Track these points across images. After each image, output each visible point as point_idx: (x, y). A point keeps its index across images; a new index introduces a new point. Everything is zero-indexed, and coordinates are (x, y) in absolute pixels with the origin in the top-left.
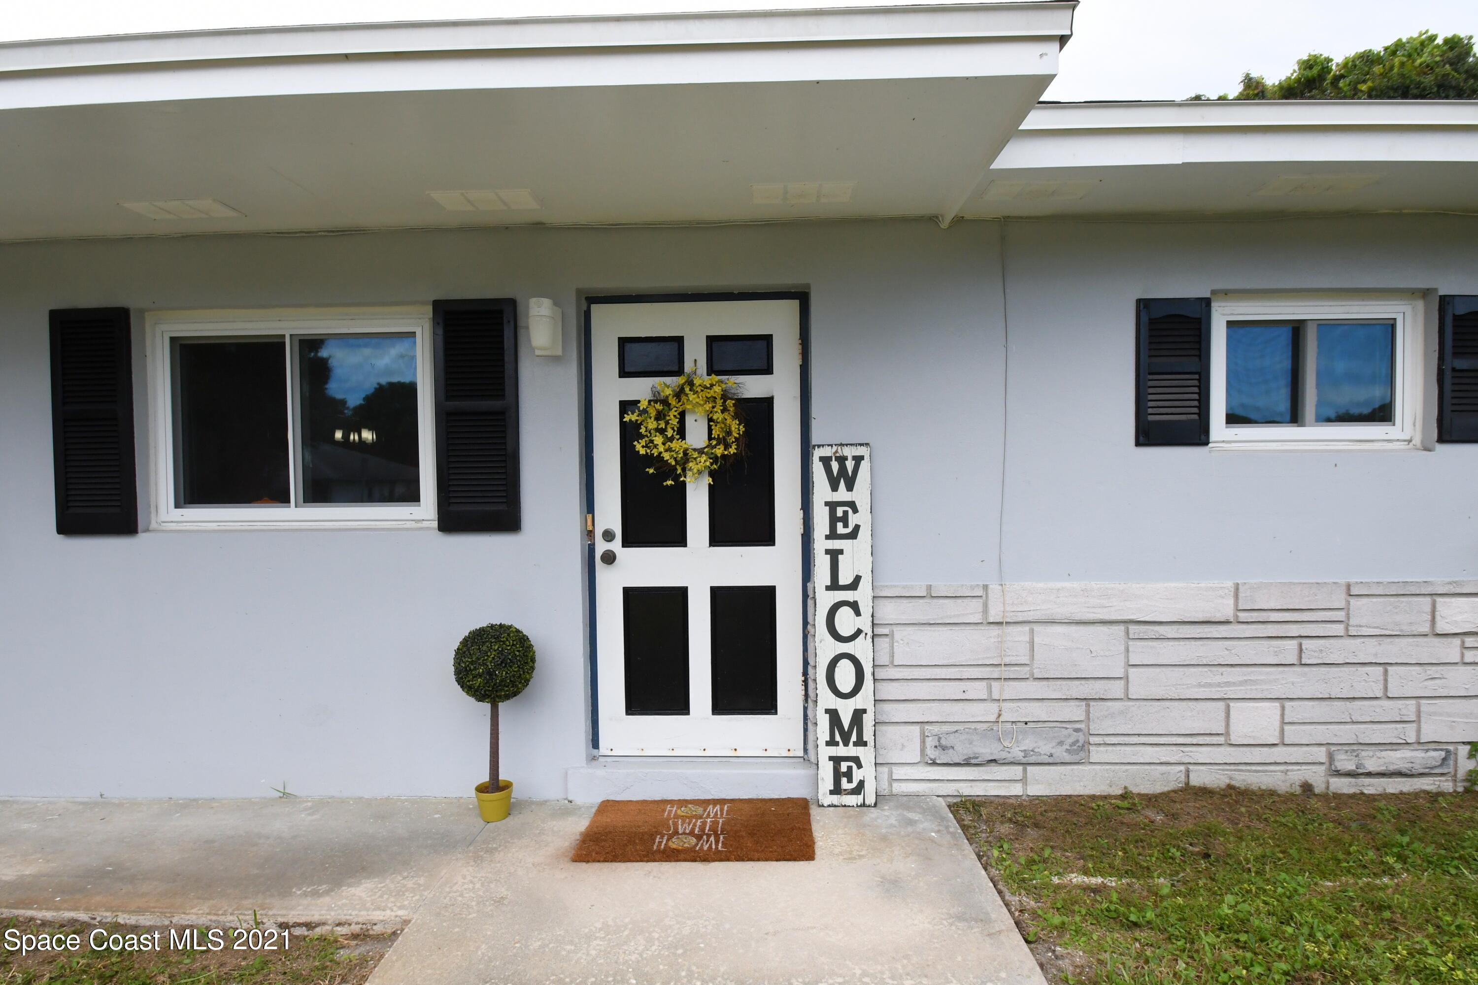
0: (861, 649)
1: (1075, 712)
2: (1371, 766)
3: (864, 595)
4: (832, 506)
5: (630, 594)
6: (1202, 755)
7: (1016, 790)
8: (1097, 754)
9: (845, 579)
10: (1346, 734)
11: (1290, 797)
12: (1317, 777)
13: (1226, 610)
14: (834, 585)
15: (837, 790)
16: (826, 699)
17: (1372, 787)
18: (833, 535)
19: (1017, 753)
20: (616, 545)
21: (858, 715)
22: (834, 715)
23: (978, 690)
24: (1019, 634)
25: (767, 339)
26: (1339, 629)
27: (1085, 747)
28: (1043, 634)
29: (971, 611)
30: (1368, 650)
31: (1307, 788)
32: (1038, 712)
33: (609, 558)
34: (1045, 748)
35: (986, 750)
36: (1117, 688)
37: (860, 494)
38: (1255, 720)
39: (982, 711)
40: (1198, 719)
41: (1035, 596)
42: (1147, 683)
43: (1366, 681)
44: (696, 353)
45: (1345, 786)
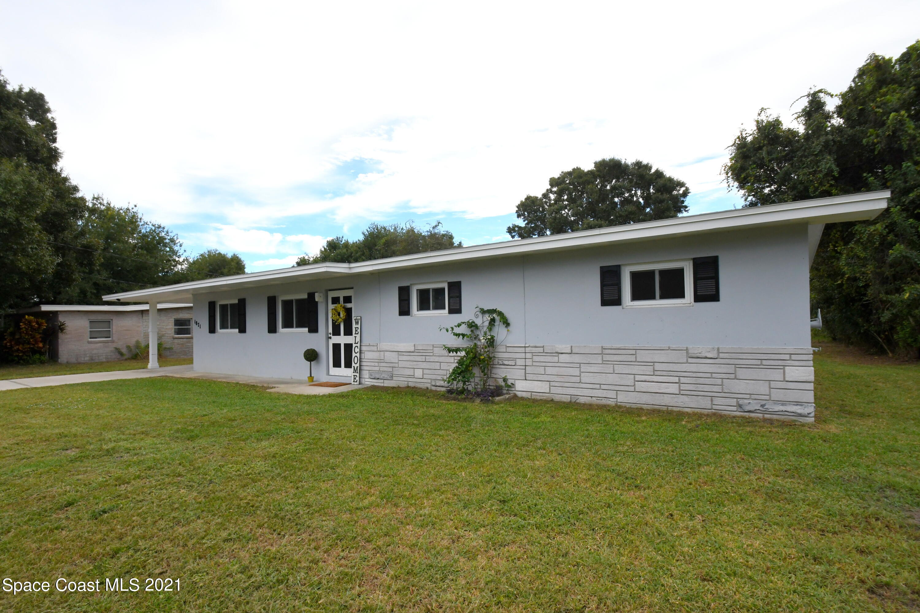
0: (358, 355)
1: (390, 369)
2: (438, 384)
3: (359, 345)
4: (356, 328)
5: (333, 344)
6: (410, 380)
7: (382, 385)
8: (394, 378)
9: (357, 342)
10: (434, 377)
11: (424, 390)
12: (429, 386)
13: (412, 349)
15: (354, 381)
16: (354, 364)
17: (438, 389)
18: (355, 334)
19: (382, 377)
20: (331, 336)
21: (357, 367)
22: (354, 367)
23: (376, 364)
24: (382, 353)
25: (351, 297)
26: (432, 354)
27: (392, 377)
28: (386, 353)
29: (375, 348)
30: (437, 359)
31: (427, 388)
32: (386, 369)
33: (330, 338)
34: (386, 376)
35: (377, 376)
36: (396, 365)
37: (359, 326)
38: (418, 373)
39: (377, 369)
40: (409, 372)
41: (384, 346)
42: (401, 364)
43: (437, 366)
44: (342, 300)
45: (434, 388)
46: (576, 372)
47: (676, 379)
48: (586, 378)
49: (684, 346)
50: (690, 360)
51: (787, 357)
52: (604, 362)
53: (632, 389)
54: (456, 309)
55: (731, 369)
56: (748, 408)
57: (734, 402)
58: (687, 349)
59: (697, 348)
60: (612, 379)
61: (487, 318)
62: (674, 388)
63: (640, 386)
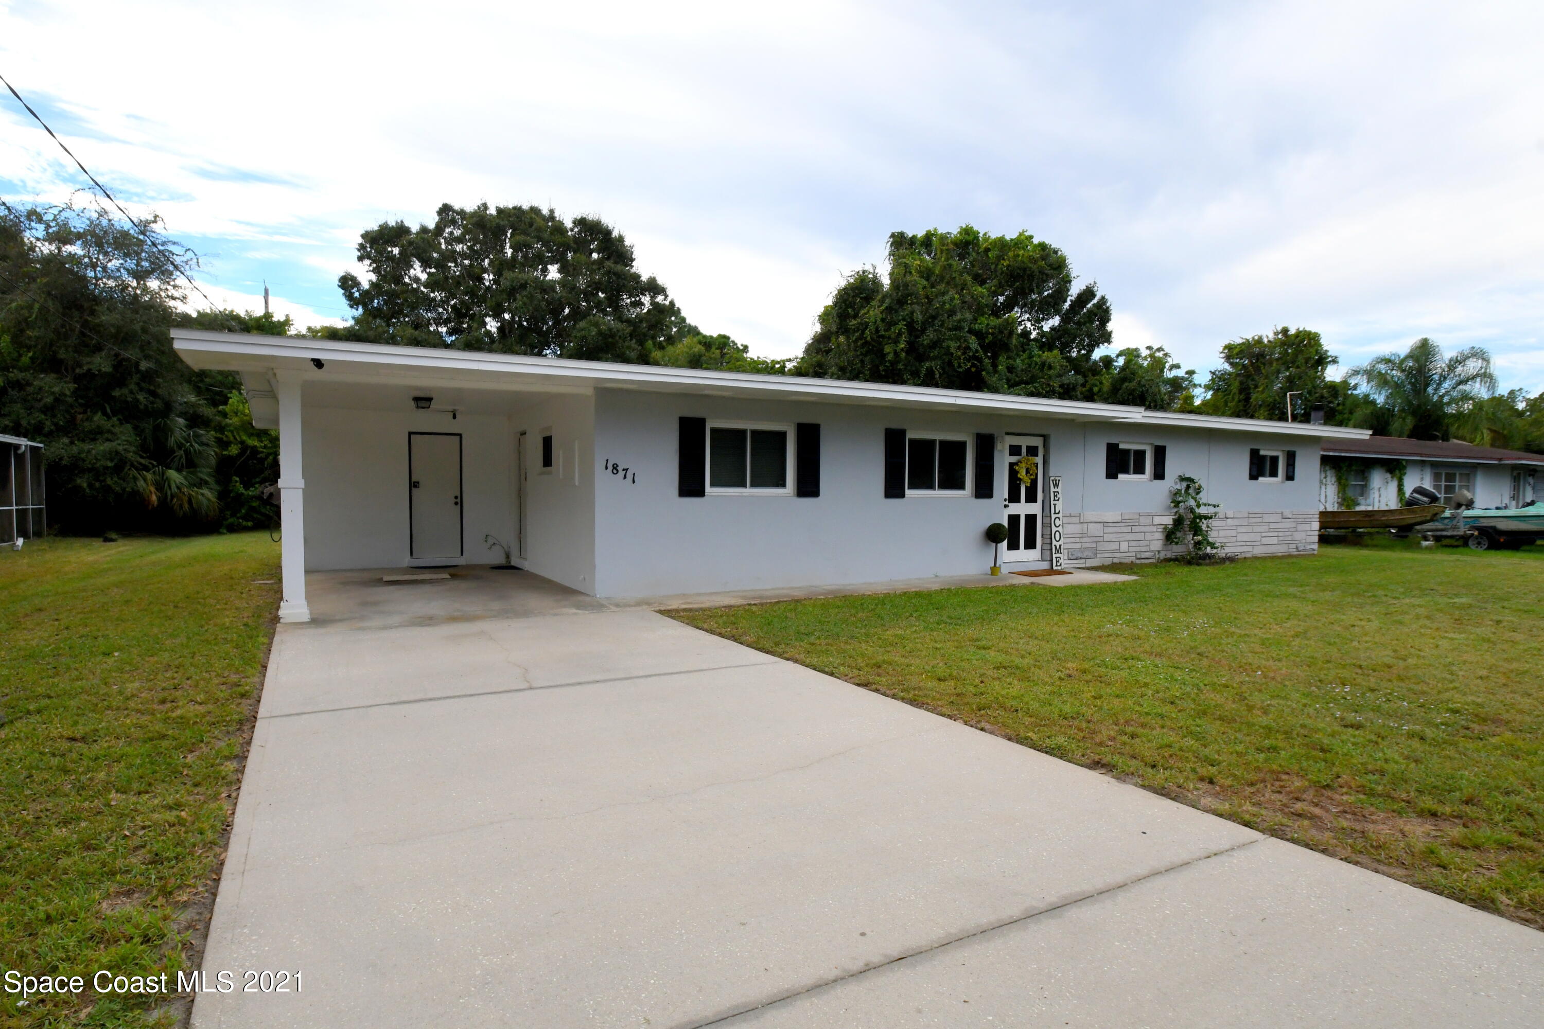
0: (1060, 529)
1: (1094, 545)
2: (1143, 556)
3: (1060, 515)
4: (1054, 492)
5: (1009, 516)
6: (1116, 555)
7: (1084, 565)
8: (1099, 556)
9: (1057, 512)
10: (1138, 549)
11: (1130, 564)
12: (1133, 559)
13: (1119, 519)
14: (1055, 513)
15: (1057, 566)
16: (1054, 542)
17: (1143, 561)
18: (1054, 500)
19: (1085, 556)
20: (1007, 503)
21: (1060, 546)
22: (1055, 546)
23: (1078, 540)
24: (1085, 525)
25: (1037, 448)
26: (1137, 524)
27: (1096, 554)
28: (1091, 525)
29: (1076, 520)
30: (1142, 529)
31: (1132, 562)
32: (1088, 545)
33: (1006, 506)
34: (1090, 554)
35: (1080, 555)
37: (1059, 490)
38: (1124, 546)
39: (1078, 546)
40: (1115, 546)
41: (1090, 515)
42: (1107, 537)
43: (1141, 536)
44: (1024, 450)
45: (1138, 562)
46: (1233, 533)
47: (1276, 534)
48: (1241, 538)
49: (1279, 511)
50: (1284, 520)
51: (1311, 516)
52: (1249, 524)
53: (1258, 543)
54: (1159, 475)
55: (1293, 525)
56: (1300, 549)
57: (1294, 546)
58: (1282, 513)
59: (1287, 513)
60: (1252, 537)
61: (1184, 484)
62: (1275, 540)
63: (1265, 541)
